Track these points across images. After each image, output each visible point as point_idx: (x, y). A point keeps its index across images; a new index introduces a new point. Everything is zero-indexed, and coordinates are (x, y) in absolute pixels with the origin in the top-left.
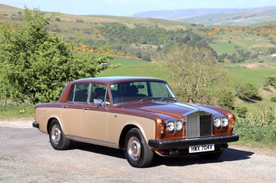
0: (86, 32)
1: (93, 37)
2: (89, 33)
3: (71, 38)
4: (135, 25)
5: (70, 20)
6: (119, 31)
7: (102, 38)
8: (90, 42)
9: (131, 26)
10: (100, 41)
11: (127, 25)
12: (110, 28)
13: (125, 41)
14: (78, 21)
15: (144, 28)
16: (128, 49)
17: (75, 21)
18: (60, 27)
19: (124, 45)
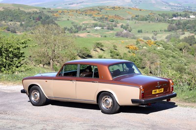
9: (1, 9)
15: (10, 10)
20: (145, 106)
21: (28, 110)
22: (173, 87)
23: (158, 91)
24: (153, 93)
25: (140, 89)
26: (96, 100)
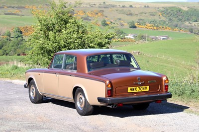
0: (151, 15)
1: (156, 18)
2: (153, 15)
3: (140, 20)
4: (188, 8)
5: (139, 6)
6: (176, 13)
7: (163, 18)
8: (154, 22)
9: (185, 9)
10: (161, 21)
11: (182, 8)
12: (169, 10)
13: (180, 20)
14: (145, 7)
15: (195, 10)
16: (183, 26)
17: (143, 7)
18: (132, 12)
19: (179, 23)
20: (111, 107)
22: (167, 86)
23: (138, 89)
24: (129, 91)
25: (106, 84)
26: (72, 98)
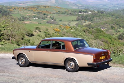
20: (96, 67)
21: (18, 70)
22: (110, 55)
23: (103, 58)
24: (100, 59)
